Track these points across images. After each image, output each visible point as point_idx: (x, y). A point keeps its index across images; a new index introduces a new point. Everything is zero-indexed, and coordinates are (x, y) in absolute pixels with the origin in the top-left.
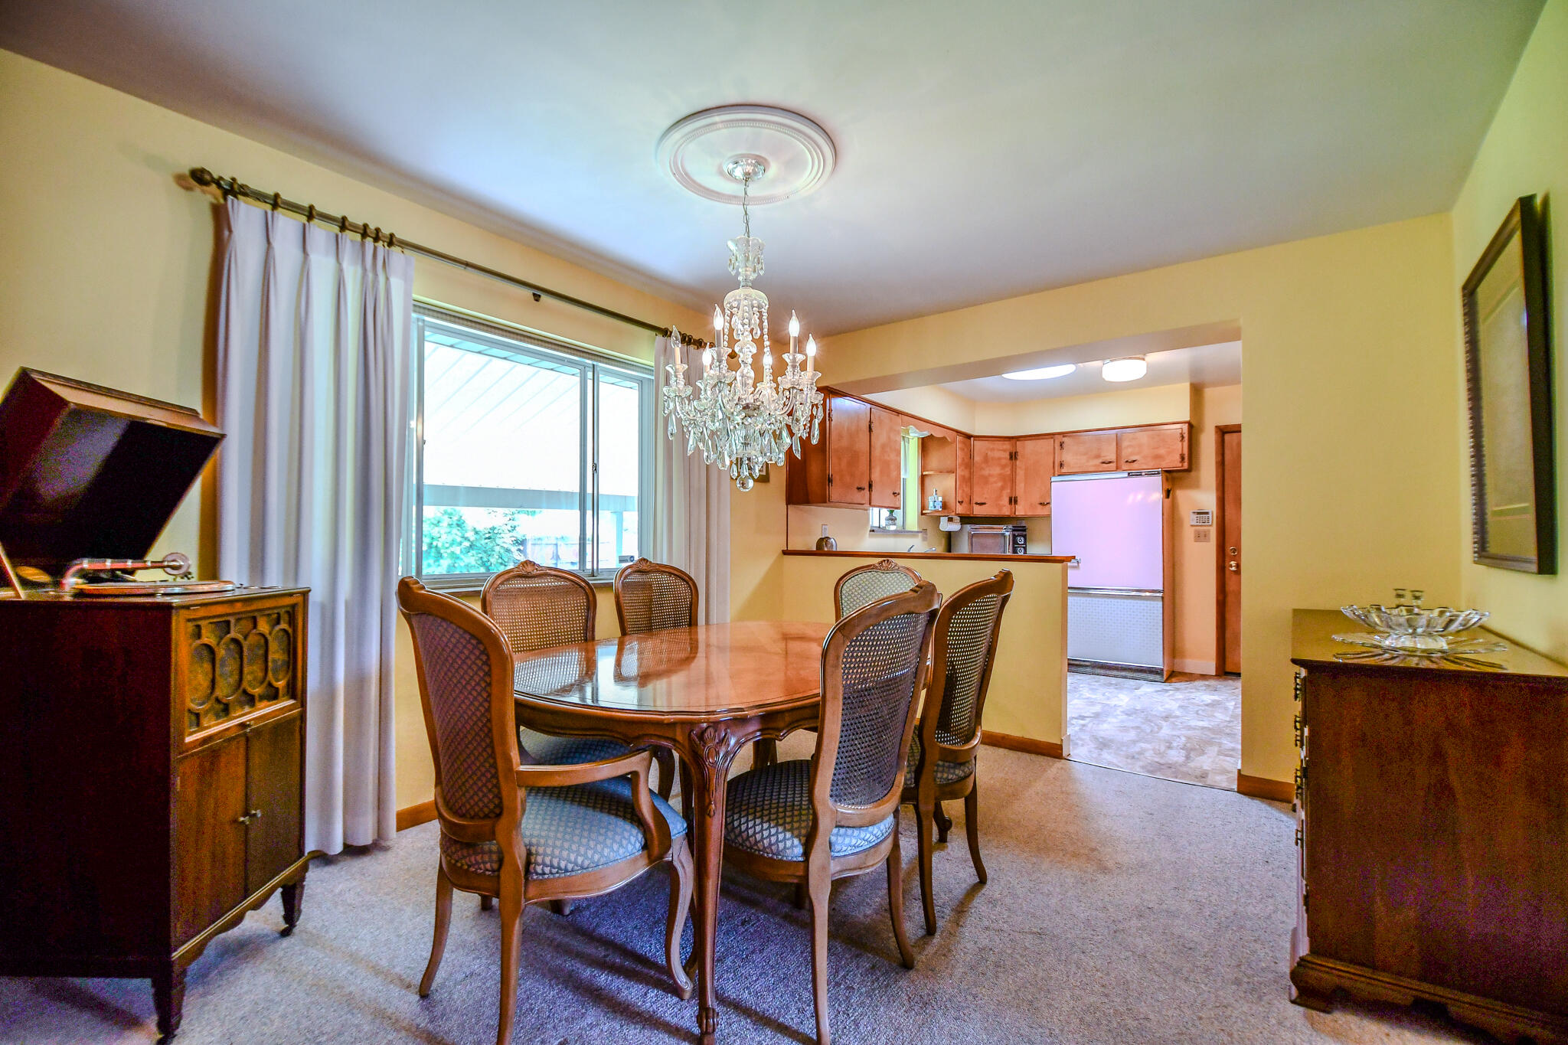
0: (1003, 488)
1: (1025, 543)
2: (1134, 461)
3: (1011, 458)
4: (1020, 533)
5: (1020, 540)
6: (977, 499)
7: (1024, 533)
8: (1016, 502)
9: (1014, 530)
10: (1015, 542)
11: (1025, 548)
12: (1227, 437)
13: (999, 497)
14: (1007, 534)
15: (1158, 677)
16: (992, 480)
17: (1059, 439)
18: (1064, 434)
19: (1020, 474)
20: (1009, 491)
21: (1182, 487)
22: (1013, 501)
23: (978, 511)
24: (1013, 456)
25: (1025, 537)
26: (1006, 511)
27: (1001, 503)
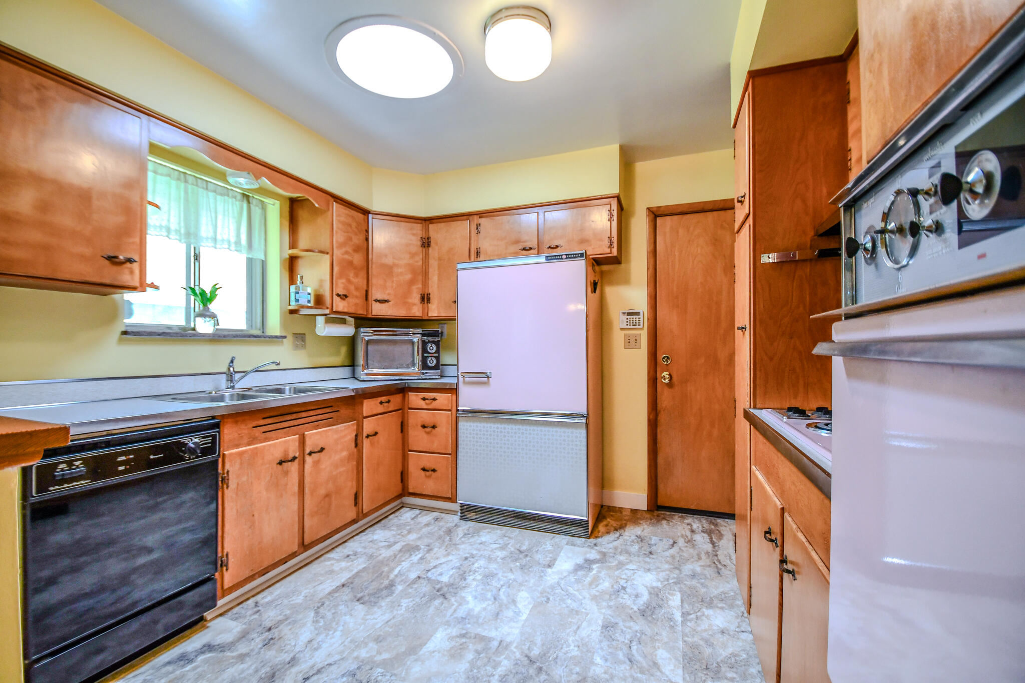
0: (412, 282)
1: (438, 351)
2: (557, 247)
3: (423, 245)
4: (430, 339)
5: (432, 348)
6: (376, 294)
7: (437, 339)
8: (429, 300)
9: (423, 335)
10: (424, 350)
11: (438, 358)
12: (659, 220)
13: (407, 294)
14: (416, 340)
15: (580, 530)
16: (397, 270)
17: (476, 219)
18: (481, 214)
19: (433, 264)
20: (420, 286)
21: (611, 283)
22: (425, 299)
23: (378, 310)
24: (426, 243)
25: (437, 344)
26: (416, 311)
27: (410, 301)
